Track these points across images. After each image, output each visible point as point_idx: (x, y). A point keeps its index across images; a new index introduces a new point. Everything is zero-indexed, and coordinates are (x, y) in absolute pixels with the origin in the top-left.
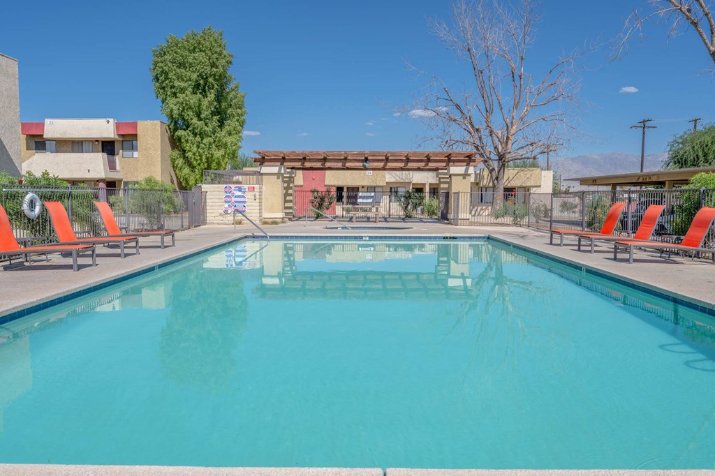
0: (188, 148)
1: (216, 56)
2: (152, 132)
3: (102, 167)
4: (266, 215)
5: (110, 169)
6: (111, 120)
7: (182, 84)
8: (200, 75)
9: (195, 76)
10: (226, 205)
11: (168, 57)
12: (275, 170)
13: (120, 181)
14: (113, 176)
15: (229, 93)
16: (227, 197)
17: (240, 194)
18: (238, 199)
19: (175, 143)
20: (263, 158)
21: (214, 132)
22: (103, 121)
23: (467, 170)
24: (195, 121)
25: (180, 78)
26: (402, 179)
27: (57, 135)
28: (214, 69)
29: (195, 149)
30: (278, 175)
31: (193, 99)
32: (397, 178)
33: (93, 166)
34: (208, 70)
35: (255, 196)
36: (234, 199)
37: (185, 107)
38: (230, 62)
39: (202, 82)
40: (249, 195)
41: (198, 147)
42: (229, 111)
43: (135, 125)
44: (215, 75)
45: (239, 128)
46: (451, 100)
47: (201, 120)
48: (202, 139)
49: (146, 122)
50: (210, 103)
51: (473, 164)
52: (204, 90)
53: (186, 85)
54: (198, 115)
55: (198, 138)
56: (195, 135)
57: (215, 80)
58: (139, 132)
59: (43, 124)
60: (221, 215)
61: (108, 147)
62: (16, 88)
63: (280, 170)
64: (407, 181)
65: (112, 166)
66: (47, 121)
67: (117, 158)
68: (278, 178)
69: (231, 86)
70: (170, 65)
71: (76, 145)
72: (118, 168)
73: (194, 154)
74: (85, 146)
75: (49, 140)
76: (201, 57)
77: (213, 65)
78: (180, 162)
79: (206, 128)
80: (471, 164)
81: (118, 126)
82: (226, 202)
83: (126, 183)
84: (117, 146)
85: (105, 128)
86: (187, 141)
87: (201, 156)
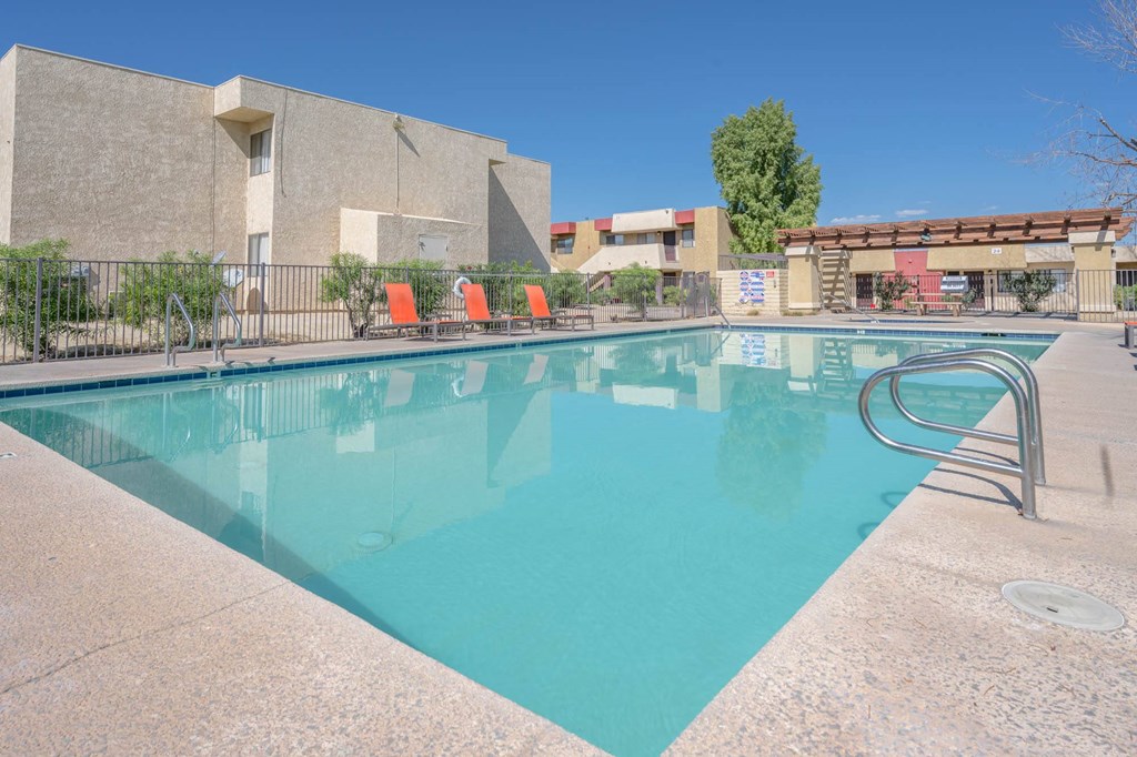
0: (745, 233)
1: (775, 129)
2: (709, 219)
3: (658, 258)
4: (793, 305)
5: (667, 259)
6: (670, 210)
7: (738, 165)
8: (757, 153)
9: (751, 155)
10: (742, 293)
11: (725, 139)
12: (802, 251)
13: (680, 272)
14: (671, 266)
15: (797, 168)
16: (743, 284)
17: (757, 280)
18: (756, 287)
19: (734, 228)
20: (789, 238)
21: (775, 213)
22: (663, 212)
23: (1102, 236)
24: (752, 203)
25: (736, 158)
26: (1056, 257)
27: (623, 229)
28: (773, 144)
29: (753, 233)
30: (807, 256)
31: (750, 180)
32: (1047, 257)
33: (651, 257)
34: (766, 146)
35: (775, 282)
36: (750, 287)
37: (742, 189)
38: (794, 134)
39: (759, 160)
40: (768, 283)
41: (757, 231)
42: (800, 187)
43: (692, 213)
44: (774, 150)
45: (812, 206)
46: (1115, 136)
47: (760, 201)
48: (761, 221)
49: (702, 209)
50: (770, 181)
51: (1115, 226)
52: (763, 168)
53: (743, 165)
54: (756, 196)
55: (757, 222)
56: (753, 217)
57: (775, 155)
58: (696, 221)
59: (611, 219)
60: (736, 304)
61: (669, 238)
62: (548, 188)
63: (808, 250)
64: (1064, 260)
65: (670, 256)
66: (615, 216)
67: (677, 248)
68: (807, 261)
69: (802, 159)
70: (725, 146)
71: (640, 237)
72: (677, 258)
73: (753, 239)
74: (649, 238)
75: (618, 234)
76: (758, 133)
77: (772, 140)
78: (739, 248)
79: (766, 210)
80: (1110, 227)
81: (677, 215)
82: (742, 290)
83: (686, 274)
84: (678, 236)
85: (664, 219)
86: (744, 226)
87: (760, 241)
